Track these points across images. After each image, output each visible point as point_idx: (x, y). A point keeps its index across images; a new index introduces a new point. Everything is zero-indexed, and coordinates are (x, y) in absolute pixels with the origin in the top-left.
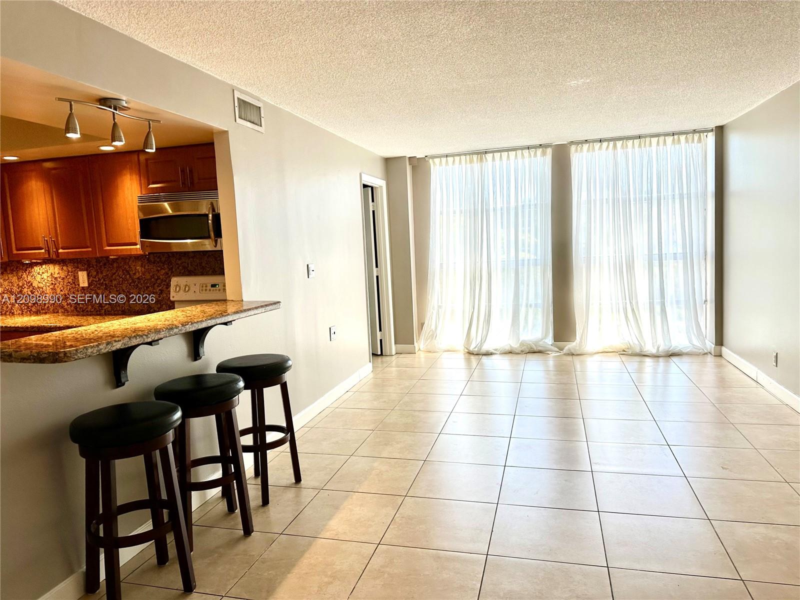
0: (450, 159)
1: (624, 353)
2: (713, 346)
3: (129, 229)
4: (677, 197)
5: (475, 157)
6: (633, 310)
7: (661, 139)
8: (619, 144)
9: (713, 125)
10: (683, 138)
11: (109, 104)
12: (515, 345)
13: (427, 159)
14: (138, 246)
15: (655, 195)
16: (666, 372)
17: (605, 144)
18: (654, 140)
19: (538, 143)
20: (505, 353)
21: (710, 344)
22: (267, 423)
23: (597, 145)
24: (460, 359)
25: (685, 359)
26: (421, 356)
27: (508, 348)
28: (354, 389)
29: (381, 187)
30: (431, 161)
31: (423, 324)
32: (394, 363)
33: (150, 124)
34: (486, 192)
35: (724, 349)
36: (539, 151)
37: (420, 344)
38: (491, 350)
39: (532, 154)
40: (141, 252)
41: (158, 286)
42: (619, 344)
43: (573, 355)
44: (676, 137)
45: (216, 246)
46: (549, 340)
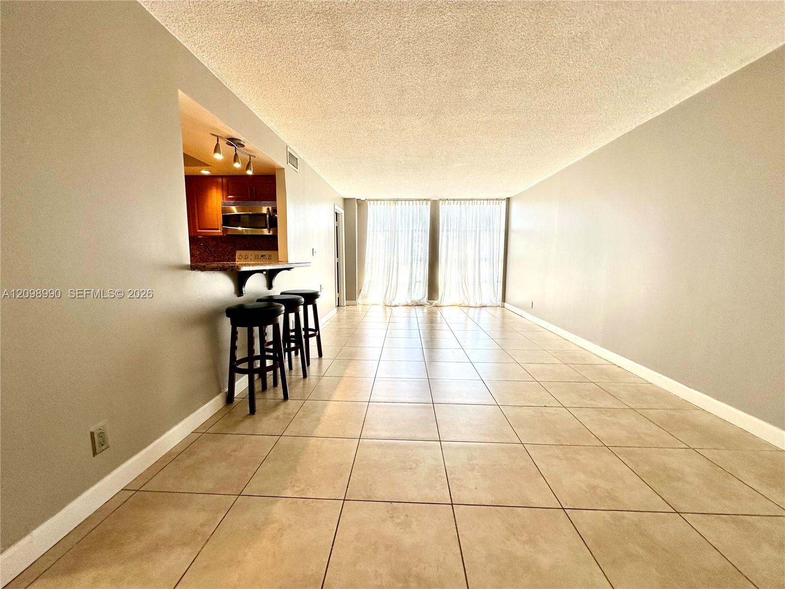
0: (379, 202)
1: (460, 306)
2: (501, 303)
3: (214, 221)
4: (488, 230)
5: (392, 202)
6: (466, 285)
7: (482, 201)
8: (463, 202)
9: (505, 197)
10: (491, 201)
11: (234, 142)
12: (409, 302)
13: (366, 201)
14: (219, 231)
15: (478, 229)
16: (479, 313)
17: (456, 202)
18: (479, 202)
19: (424, 198)
20: (404, 306)
21: (500, 303)
22: (309, 327)
23: (452, 202)
24: (380, 308)
25: (488, 308)
26: (359, 307)
27: (406, 303)
28: (331, 320)
29: (342, 213)
30: (368, 202)
31: (361, 290)
32: (345, 310)
33: (250, 158)
34: (397, 221)
35: (505, 303)
36: (425, 202)
37: (359, 300)
38: (397, 304)
39: (421, 203)
40: (222, 234)
41: (227, 256)
42: (458, 302)
43: (437, 306)
44: (488, 201)
45: (269, 233)
46: (426, 299)
